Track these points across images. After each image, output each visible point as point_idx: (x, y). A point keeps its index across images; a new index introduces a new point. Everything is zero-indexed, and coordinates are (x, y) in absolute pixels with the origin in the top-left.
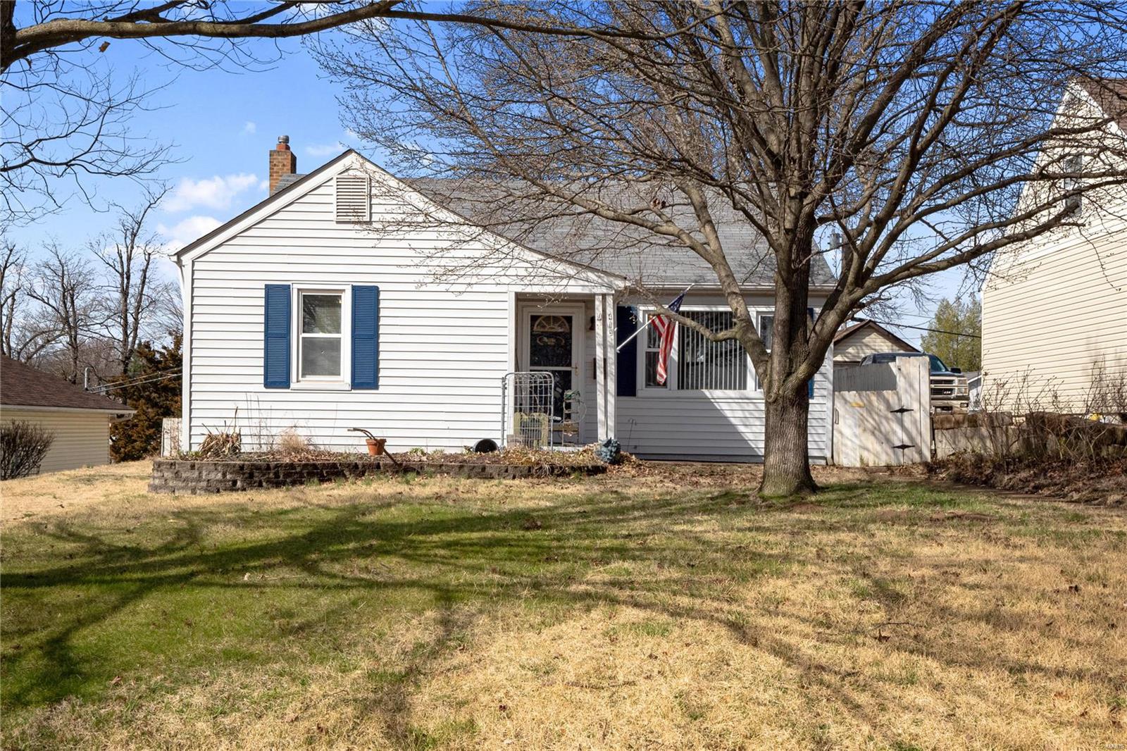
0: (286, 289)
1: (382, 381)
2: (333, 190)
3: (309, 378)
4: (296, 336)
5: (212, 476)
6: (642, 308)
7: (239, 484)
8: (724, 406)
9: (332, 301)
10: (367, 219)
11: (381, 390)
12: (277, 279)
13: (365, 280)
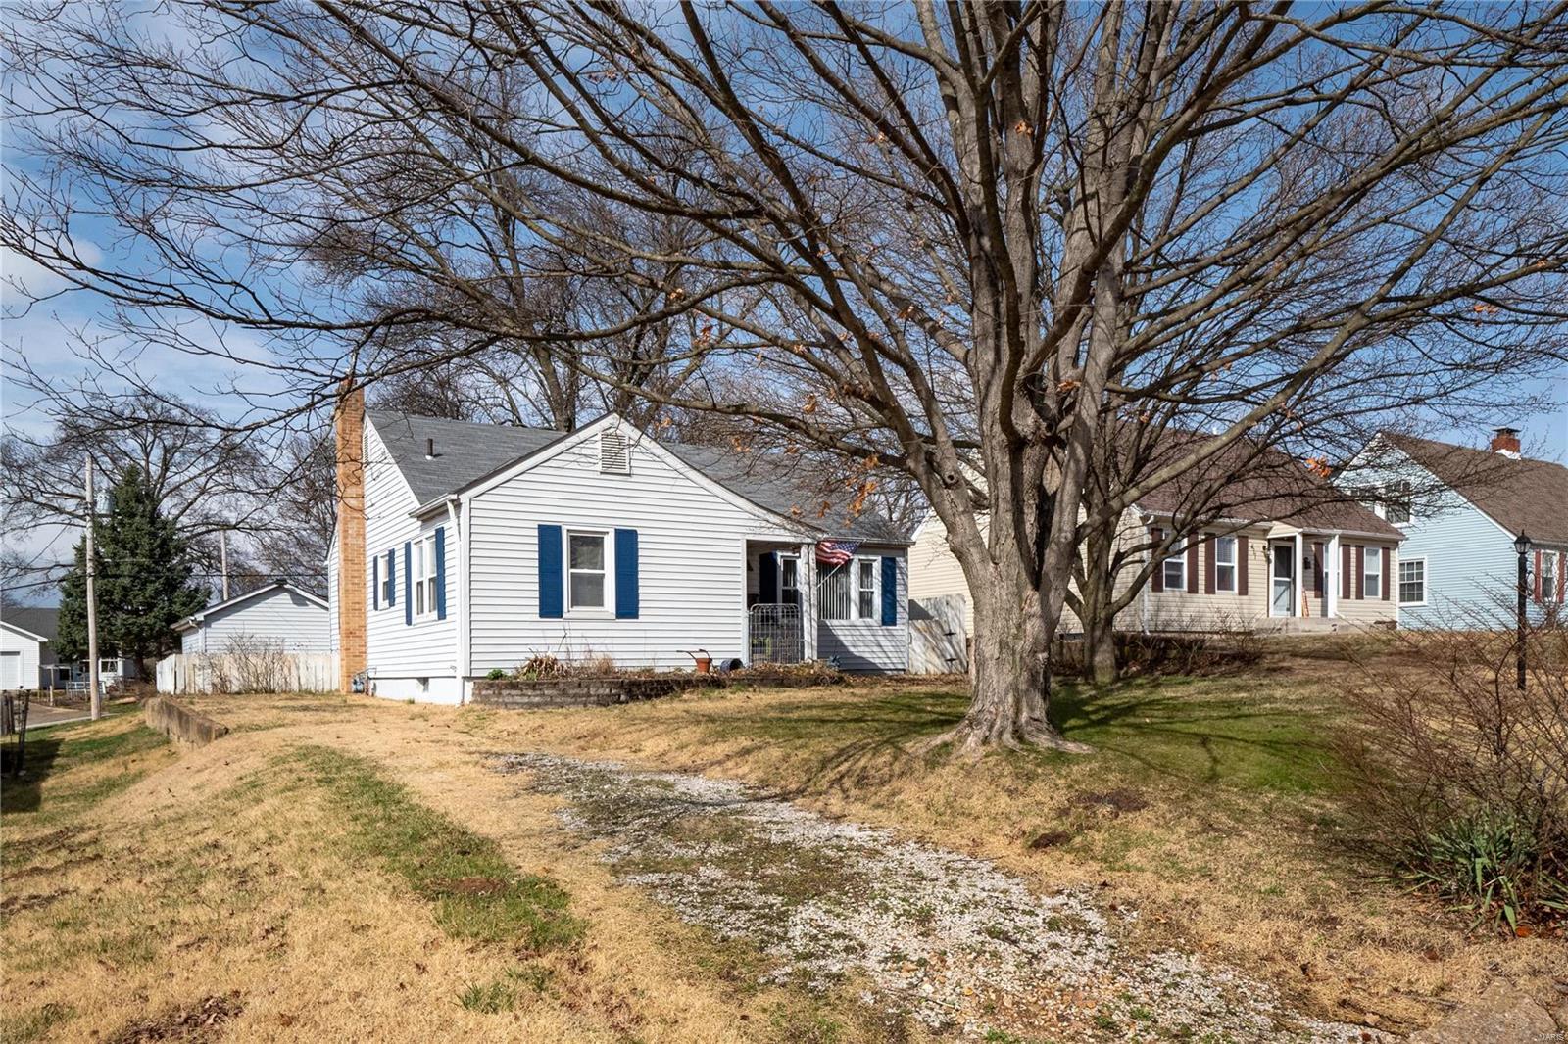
0: (557, 530)
1: (641, 612)
2: (599, 445)
3: (576, 608)
4: (567, 572)
5: (601, 692)
6: (779, 554)
7: (623, 698)
8: (839, 632)
9: (594, 542)
10: (627, 471)
11: (641, 619)
12: (550, 520)
13: (626, 524)
